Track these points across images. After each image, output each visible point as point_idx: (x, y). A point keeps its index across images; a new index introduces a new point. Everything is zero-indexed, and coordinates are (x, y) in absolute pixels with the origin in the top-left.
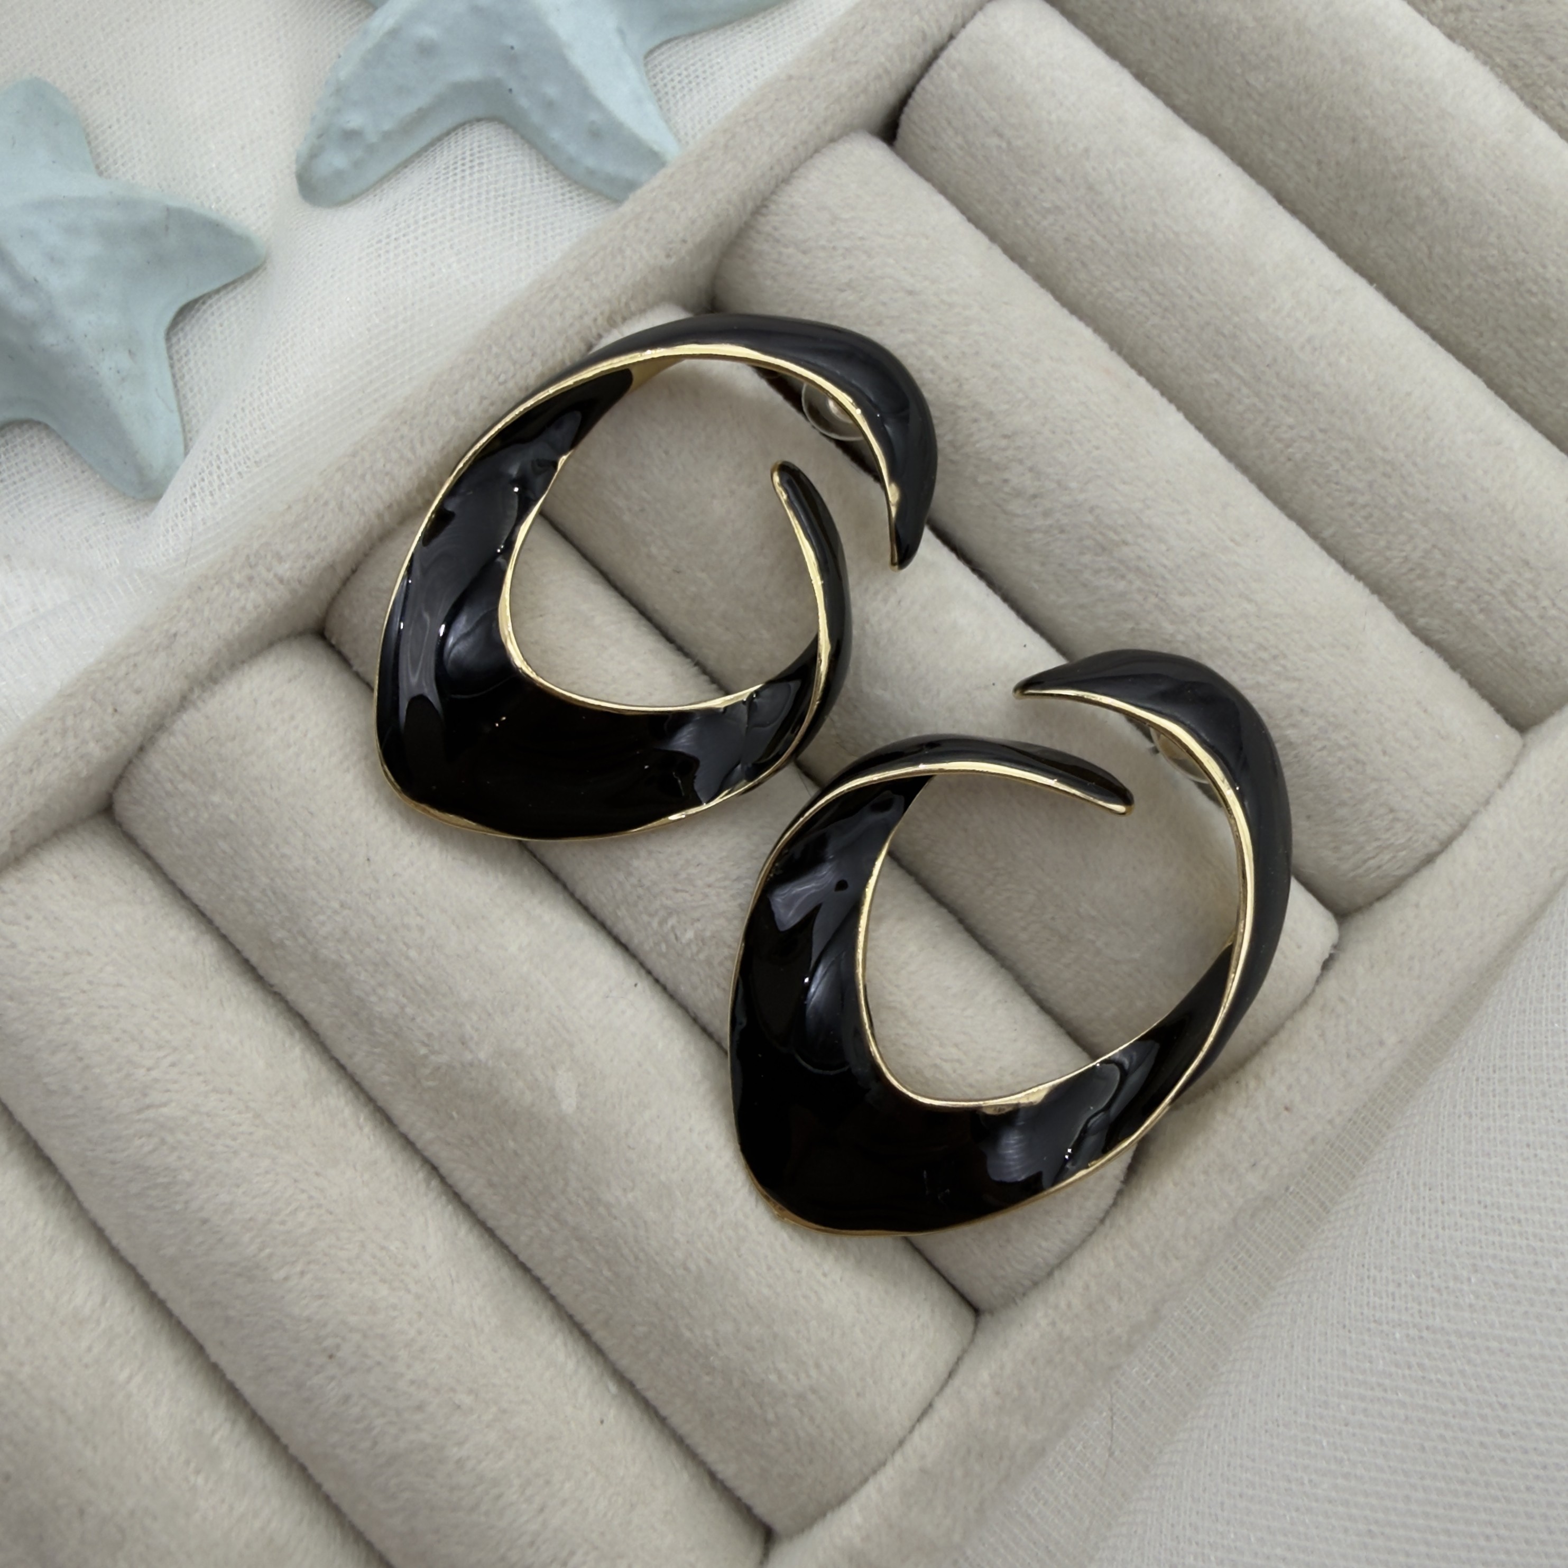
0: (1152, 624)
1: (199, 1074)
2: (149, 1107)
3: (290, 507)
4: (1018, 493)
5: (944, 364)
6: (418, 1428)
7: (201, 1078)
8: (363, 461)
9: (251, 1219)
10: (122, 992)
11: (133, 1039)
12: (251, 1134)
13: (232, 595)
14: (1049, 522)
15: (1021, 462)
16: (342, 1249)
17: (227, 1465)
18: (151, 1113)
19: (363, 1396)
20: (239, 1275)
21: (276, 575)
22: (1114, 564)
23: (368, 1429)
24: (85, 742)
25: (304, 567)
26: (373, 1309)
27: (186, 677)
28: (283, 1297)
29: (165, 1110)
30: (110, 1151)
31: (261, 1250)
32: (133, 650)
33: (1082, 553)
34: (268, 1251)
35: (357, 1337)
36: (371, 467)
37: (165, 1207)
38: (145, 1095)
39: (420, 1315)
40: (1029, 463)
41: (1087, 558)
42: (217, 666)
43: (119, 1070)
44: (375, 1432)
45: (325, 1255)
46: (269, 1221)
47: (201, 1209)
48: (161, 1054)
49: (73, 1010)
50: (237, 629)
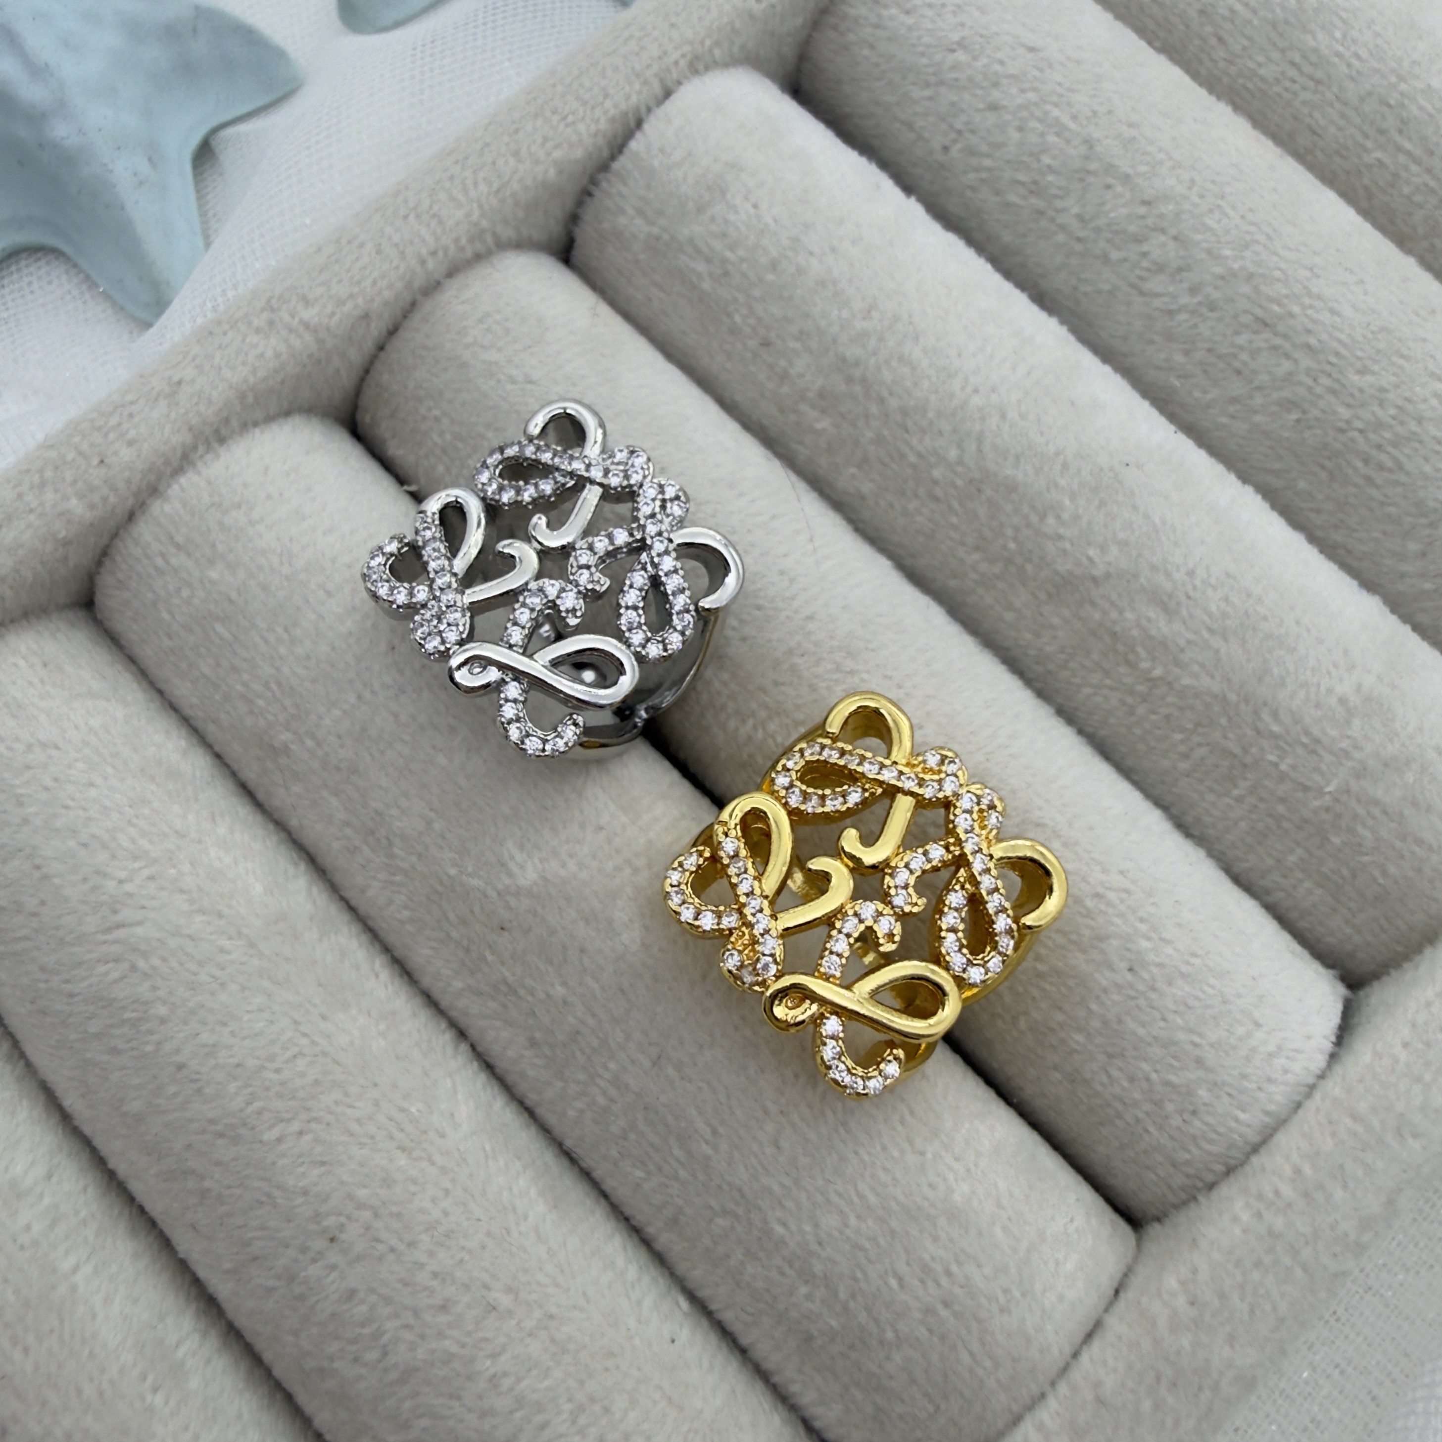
0: (1324, 411)
1: (182, 891)
2: (120, 926)
3: (319, 250)
4: (1160, 268)
5: (1072, 125)
6: (441, 1335)
7: (185, 897)
8: (405, 201)
9: (238, 1065)
10: (93, 793)
11: (105, 846)
12: (244, 964)
13: (248, 340)
14: (1196, 300)
15: (1163, 231)
16: (351, 1106)
17: (194, 1383)
18: (121, 933)
19: (372, 1291)
20: (221, 1135)
21: (301, 321)
22: (1278, 341)
23: (378, 1334)
24: (66, 498)
25: (333, 314)
26: (387, 1182)
27: (191, 429)
28: (274, 1163)
29: (139, 931)
30: (67, 981)
31: (248, 1104)
32: (130, 397)
33: (1237, 333)
34: (258, 1104)
35: (367, 1215)
36: (415, 208)
37: (133, 1049)
38: (115, 912)
39: (447, 1192)
40: (1173, 231)
41: (1242, 339)
42: (227, 420)
43: (85, 880)
44: (385, 1339)
45: (330, 1113)
46: (263, 1067)
47: (178, 1051)
48: (136, 865)
49: (32, 810)
50: (252, 380)
